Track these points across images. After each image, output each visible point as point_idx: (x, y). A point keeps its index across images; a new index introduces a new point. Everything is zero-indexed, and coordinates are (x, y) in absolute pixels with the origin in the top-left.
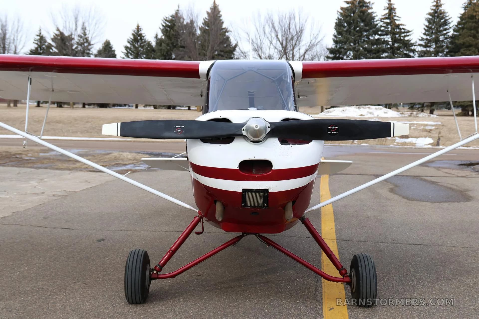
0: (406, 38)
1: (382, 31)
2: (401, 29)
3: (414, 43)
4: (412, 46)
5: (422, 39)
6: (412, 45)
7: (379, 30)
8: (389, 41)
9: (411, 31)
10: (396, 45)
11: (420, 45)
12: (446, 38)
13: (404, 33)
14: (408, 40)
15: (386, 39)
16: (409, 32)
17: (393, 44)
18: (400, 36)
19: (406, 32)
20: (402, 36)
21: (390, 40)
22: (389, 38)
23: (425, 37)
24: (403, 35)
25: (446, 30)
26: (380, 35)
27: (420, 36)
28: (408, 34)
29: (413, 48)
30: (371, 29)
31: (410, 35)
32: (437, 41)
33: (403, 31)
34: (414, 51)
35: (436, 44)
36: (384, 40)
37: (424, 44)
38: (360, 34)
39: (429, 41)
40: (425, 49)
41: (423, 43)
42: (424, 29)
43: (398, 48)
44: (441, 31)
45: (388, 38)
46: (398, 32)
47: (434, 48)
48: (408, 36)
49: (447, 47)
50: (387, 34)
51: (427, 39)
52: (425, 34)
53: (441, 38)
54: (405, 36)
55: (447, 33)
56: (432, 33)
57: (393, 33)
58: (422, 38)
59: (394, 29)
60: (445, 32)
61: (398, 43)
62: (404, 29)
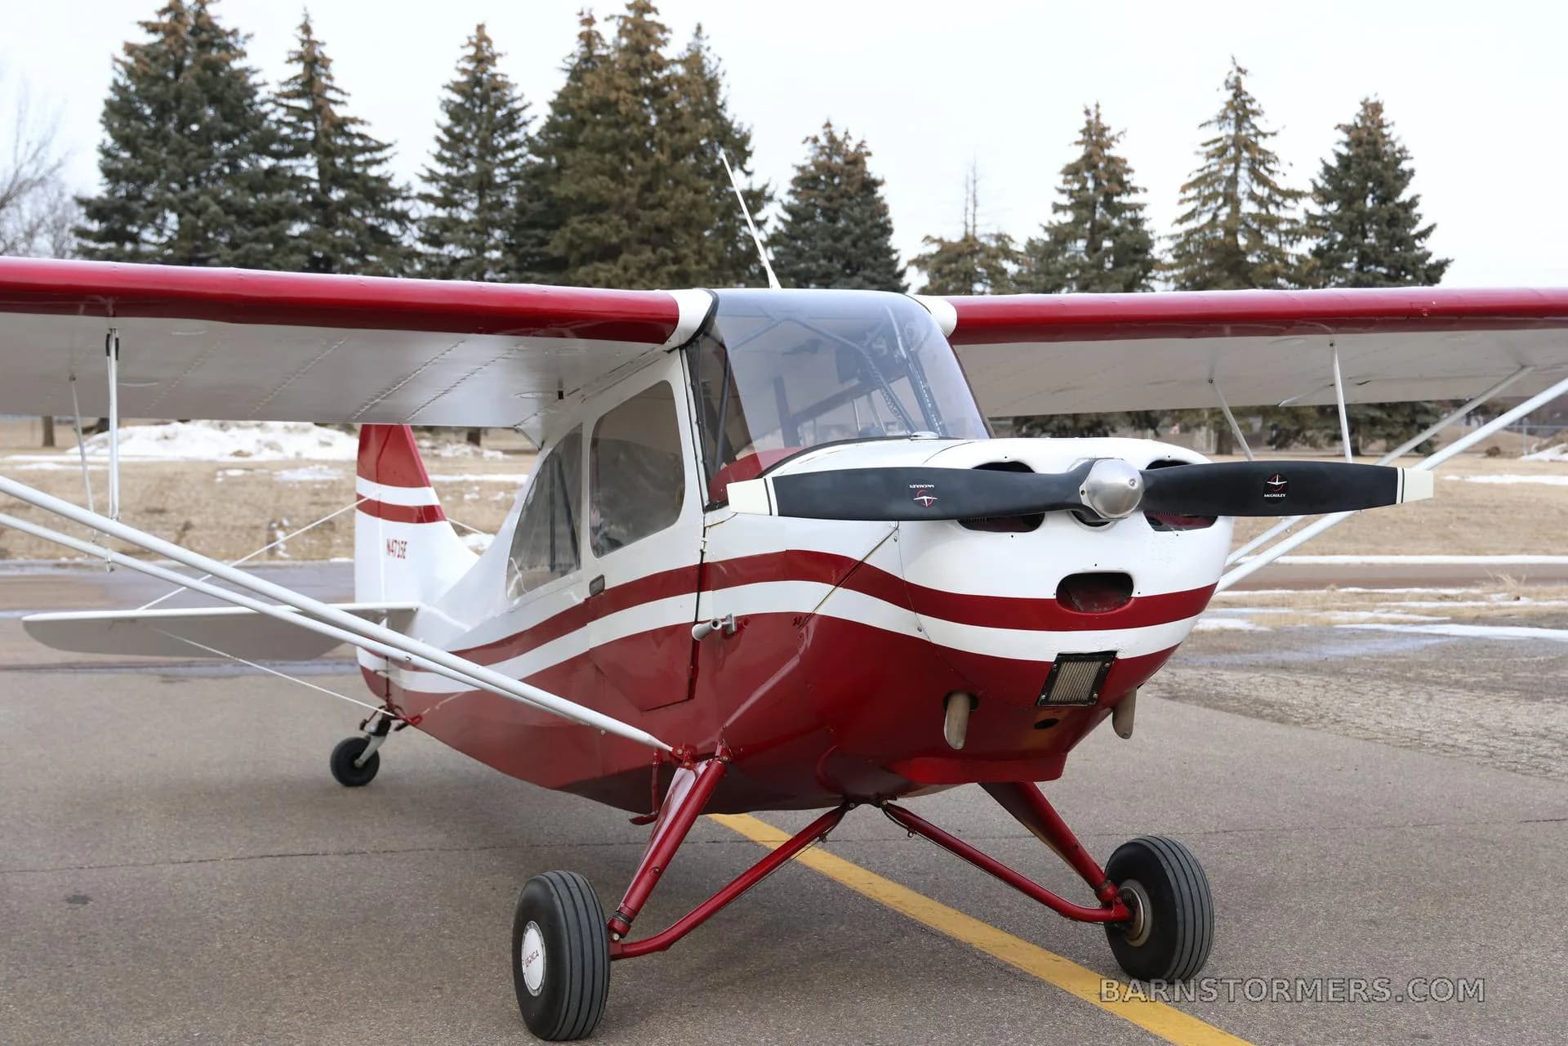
0: (374, 171)
1: (285, 140)
2: (349, 136)
3: (400, 190)
4: (393, 199)
5: (433, 178)
6: (394, 195)
7: (273, 136)
8: (312, 180)
9: (390, 145)
10: (337, 195)
11: (426, 198)
12: (514, 177)
13: (363, 150)
14: (378, 179)
15: (300, 172)
16: (381, 147)
17: (326, 191)
18: (349, 162)
19: (371, 150)
20: (359, 164)
21: (314, 174)
22: (308, 169)
23: (441, 169)
24: (360, 158)
25: (512, 146)
26: (278, 156)
27: (423, 165)
28: (378, 155)
29: (398, 205)
30: (244, 131)
31: (386, 159)
32: (483, 184)
33: (358, 142)
34: (401, 218)
35: (481, 196)
36: (294, 176)
37: (438, 194)
38: (203, 149)
39: (456, 184)
40: (441, 213)
41: (434, 190)
42: (438, 140)
43: (345, 207)
44: (495, 151)
45: (307, 167)
46: (343, 147)
47: (477, 212)
48: (379, 162)
49: (520, 209)
50: (298, 153)
51: (448, 177)
52: (440, 159)
53: (500, 176)
54: (369, 163)
55: (516, 159)
56: (468, 155)
57: (324, 150)
58: (431, 171)
59: (327, 135)
60: (510, 155)
61: (341, 186)
62: (362, 137)
